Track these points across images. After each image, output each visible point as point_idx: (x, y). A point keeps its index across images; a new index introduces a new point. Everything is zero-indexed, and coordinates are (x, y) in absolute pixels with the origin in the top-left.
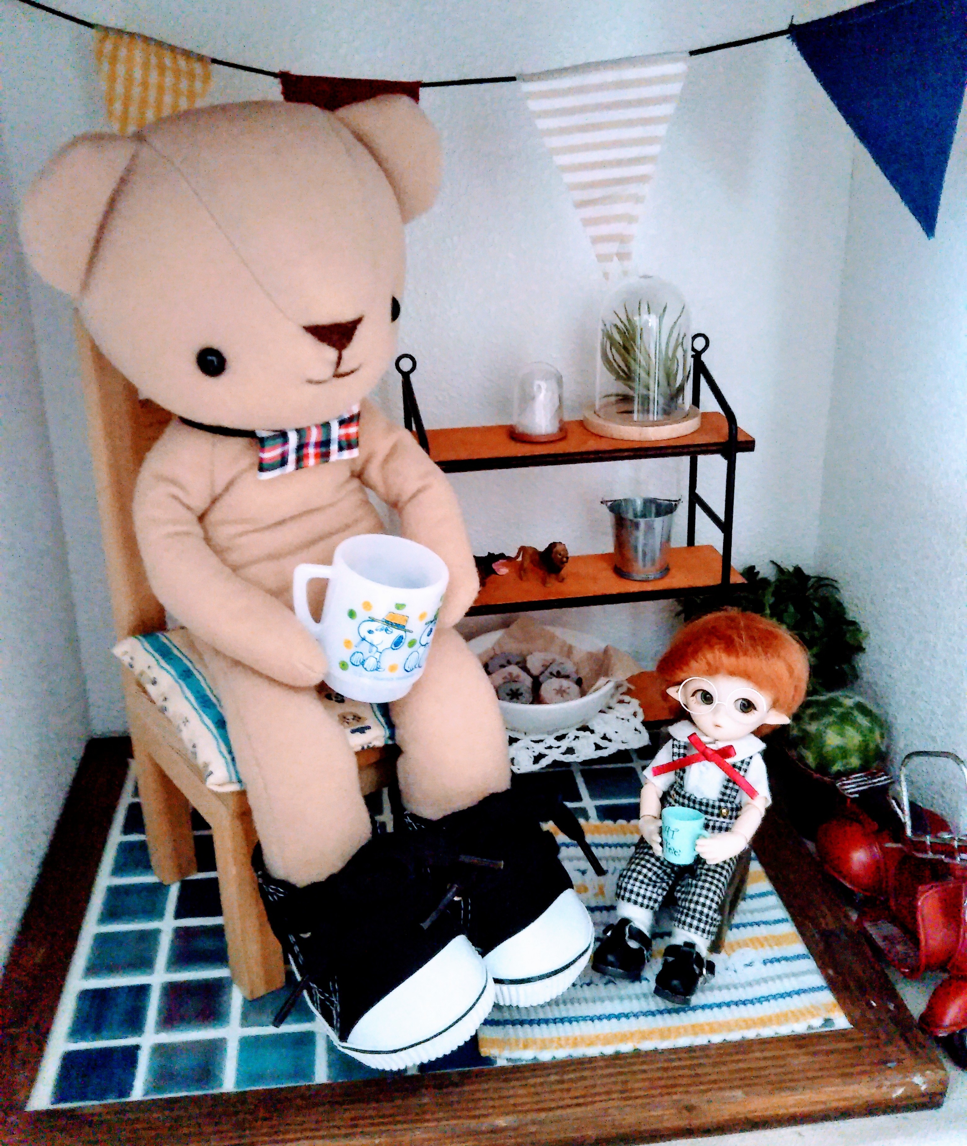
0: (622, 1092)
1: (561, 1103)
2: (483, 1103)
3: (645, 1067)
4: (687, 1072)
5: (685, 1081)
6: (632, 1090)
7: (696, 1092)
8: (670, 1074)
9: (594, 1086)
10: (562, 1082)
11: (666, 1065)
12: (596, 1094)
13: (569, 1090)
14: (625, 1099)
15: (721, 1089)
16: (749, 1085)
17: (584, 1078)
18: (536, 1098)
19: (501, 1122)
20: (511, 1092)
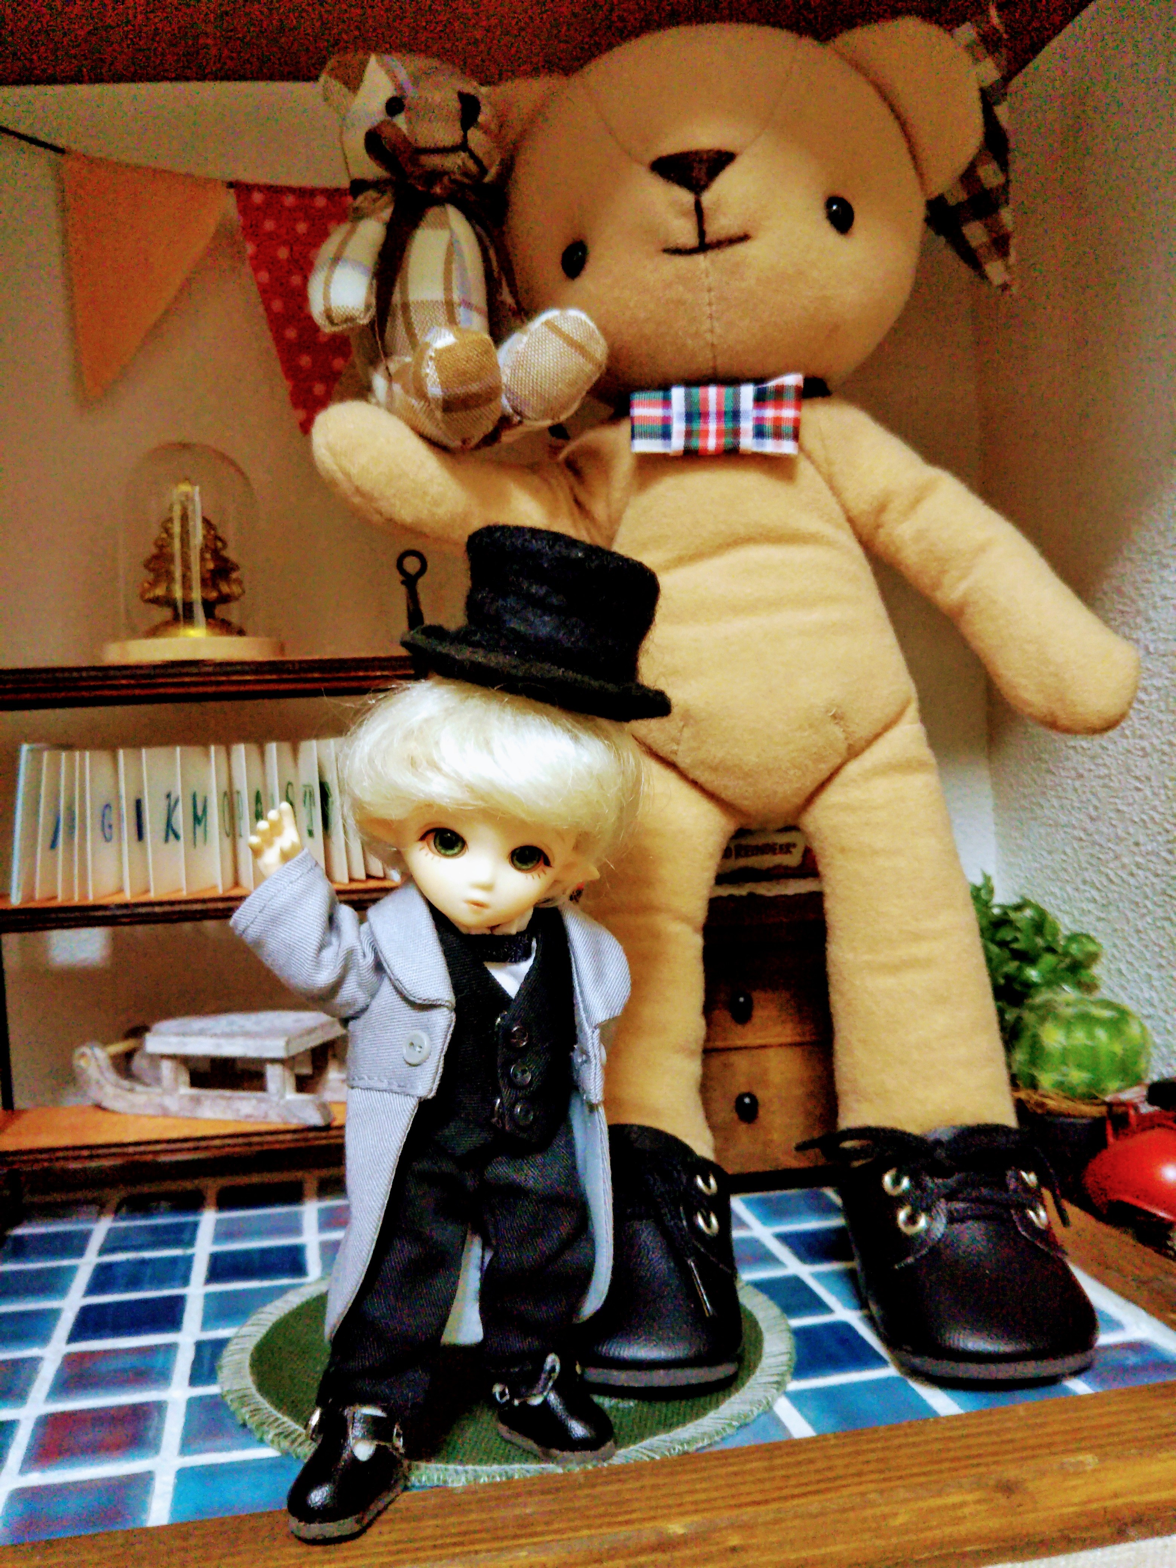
0: (881, 1471)
1: (776, 1494)
2: (636, 1505)
3: (911, 1440)
4: (985, 1439)
5: (990, 1449)
6: (898, 1468)
7: (1012, 1461)
8: (959, 1444)
9: (830, 1468)
10: (772, 1468)
11: (948, 1434)
12: (835, 1479)
13: (786, 1477)
14: (889, 1479)
15: (1054, 1454)
16: (1101, 1446)
17: (811, 1461)
18: (733, 1491)
19: (676, 1528)
20: (684, 1488)
